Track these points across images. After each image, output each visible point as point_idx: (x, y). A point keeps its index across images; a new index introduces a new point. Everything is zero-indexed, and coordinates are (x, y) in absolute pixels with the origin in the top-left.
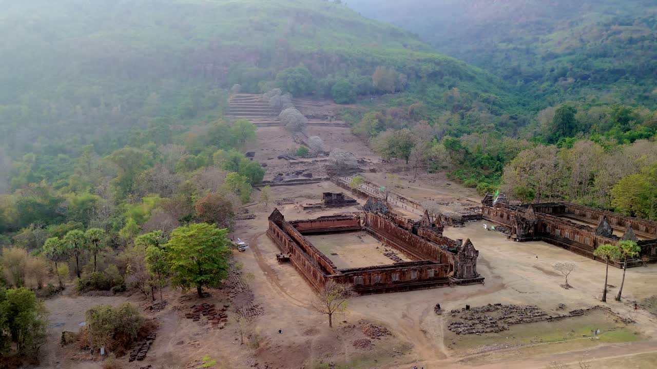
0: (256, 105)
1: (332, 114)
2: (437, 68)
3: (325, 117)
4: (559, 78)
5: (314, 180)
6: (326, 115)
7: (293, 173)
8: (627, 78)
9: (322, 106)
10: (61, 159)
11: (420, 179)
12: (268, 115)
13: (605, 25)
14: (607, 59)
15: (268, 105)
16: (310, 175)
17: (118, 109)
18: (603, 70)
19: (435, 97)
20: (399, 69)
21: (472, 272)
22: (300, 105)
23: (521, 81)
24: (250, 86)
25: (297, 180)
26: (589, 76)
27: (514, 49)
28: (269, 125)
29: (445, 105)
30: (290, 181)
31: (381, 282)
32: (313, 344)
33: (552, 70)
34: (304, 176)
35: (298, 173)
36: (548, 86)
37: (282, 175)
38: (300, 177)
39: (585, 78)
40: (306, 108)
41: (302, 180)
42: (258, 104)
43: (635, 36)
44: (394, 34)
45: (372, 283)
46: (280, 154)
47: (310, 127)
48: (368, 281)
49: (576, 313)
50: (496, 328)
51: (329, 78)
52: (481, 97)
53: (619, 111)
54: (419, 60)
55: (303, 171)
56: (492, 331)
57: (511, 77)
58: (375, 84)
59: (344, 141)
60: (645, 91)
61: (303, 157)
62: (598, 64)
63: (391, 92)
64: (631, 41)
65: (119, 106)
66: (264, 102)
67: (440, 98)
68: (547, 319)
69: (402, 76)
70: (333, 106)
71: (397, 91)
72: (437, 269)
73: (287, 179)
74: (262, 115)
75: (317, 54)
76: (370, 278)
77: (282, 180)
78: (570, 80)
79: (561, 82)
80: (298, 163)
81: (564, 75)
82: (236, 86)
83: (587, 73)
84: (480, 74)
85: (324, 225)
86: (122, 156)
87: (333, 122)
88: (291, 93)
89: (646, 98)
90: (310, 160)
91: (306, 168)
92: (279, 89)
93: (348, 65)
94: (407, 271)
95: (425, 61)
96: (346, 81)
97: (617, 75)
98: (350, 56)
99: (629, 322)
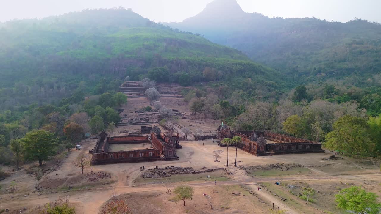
0: (136, 87)
1: (177, 91)
2: (243, 68)
3: (172, 93)
4: (317, 73)
5: (149, 122)
6: (173, 92)
7: (139, 119)
8: (355, 73)
9: (172, 87)
10: (25, 113)
11: (208, 122)
12: (142, 92)
13: (349, 44)
14: (346, 63)
15: (143, 87)
16: (148, 120)
17: (63, 90)
18: (341, 69)
19: (238, 83)
20: (221, 69)
21: (173, 154)
22: (161, 87)
23: (297, 75)
24: (135, 77)
25: (141, 123)
26: (334, 72)
27: (299, 58)
28: (139, 97)
29: (243, 87)
30: (136, 123)
31: (123, 158)
32: (68, 179)
33: (315, 69)
34: (145, 121)
35: (142, 119)
36: (311, 78)
37: (133, 120)
38: (142, 121)
39: (331, 73)
40: (163, 88)
41: (143, 123)
42: (138, 86)
43: (363, 50)
44: (227, 51)
45: (118, 158)
46: (137, 110)
47: (162, 97)
48: (116, 157)
49: (209, 171)
50: (164, 175)
51: (178, 73)
52: (265, 83)
53: (328, 88)
54: (233, 64)
55: (145, 118)
56: (160, 177)
57: (292, 73)
58: (204, 76)
59: (179, 105)
60: (363, 80)
61: (149, 112)
62: (340, 65)
63: (213, 80)
64: (361, 53)
65: (64, 88)
66: (140, 85)
67: (240, 83)
68: (192, 173)
69: (220, 72)
70: (179, 87)
71: (216, 80)
72: (154, 152)
73: (135, 122)
74: (139, 92)
75: (175, 61)
76: (117, 155)
77: (132, 122)
78: (323, 74)
79: (319, 76)
80: (144, 114)
81: (320, 71)
82: (127, 77)
83: (333, 70)
84: (270, 71)
85: (127, 139)
86: (43, 108)
87: (176, 95)
88: (155, 80)
89: (363, 83)
90: (151, 113)
91: (147, 117)
92: (149, 78)
93: (193, 67)
94: (137, 152)
95: (236, 64)
96: (187, 74)
97: (349, 71)
98: (194, 62)
99: (230, 174)
